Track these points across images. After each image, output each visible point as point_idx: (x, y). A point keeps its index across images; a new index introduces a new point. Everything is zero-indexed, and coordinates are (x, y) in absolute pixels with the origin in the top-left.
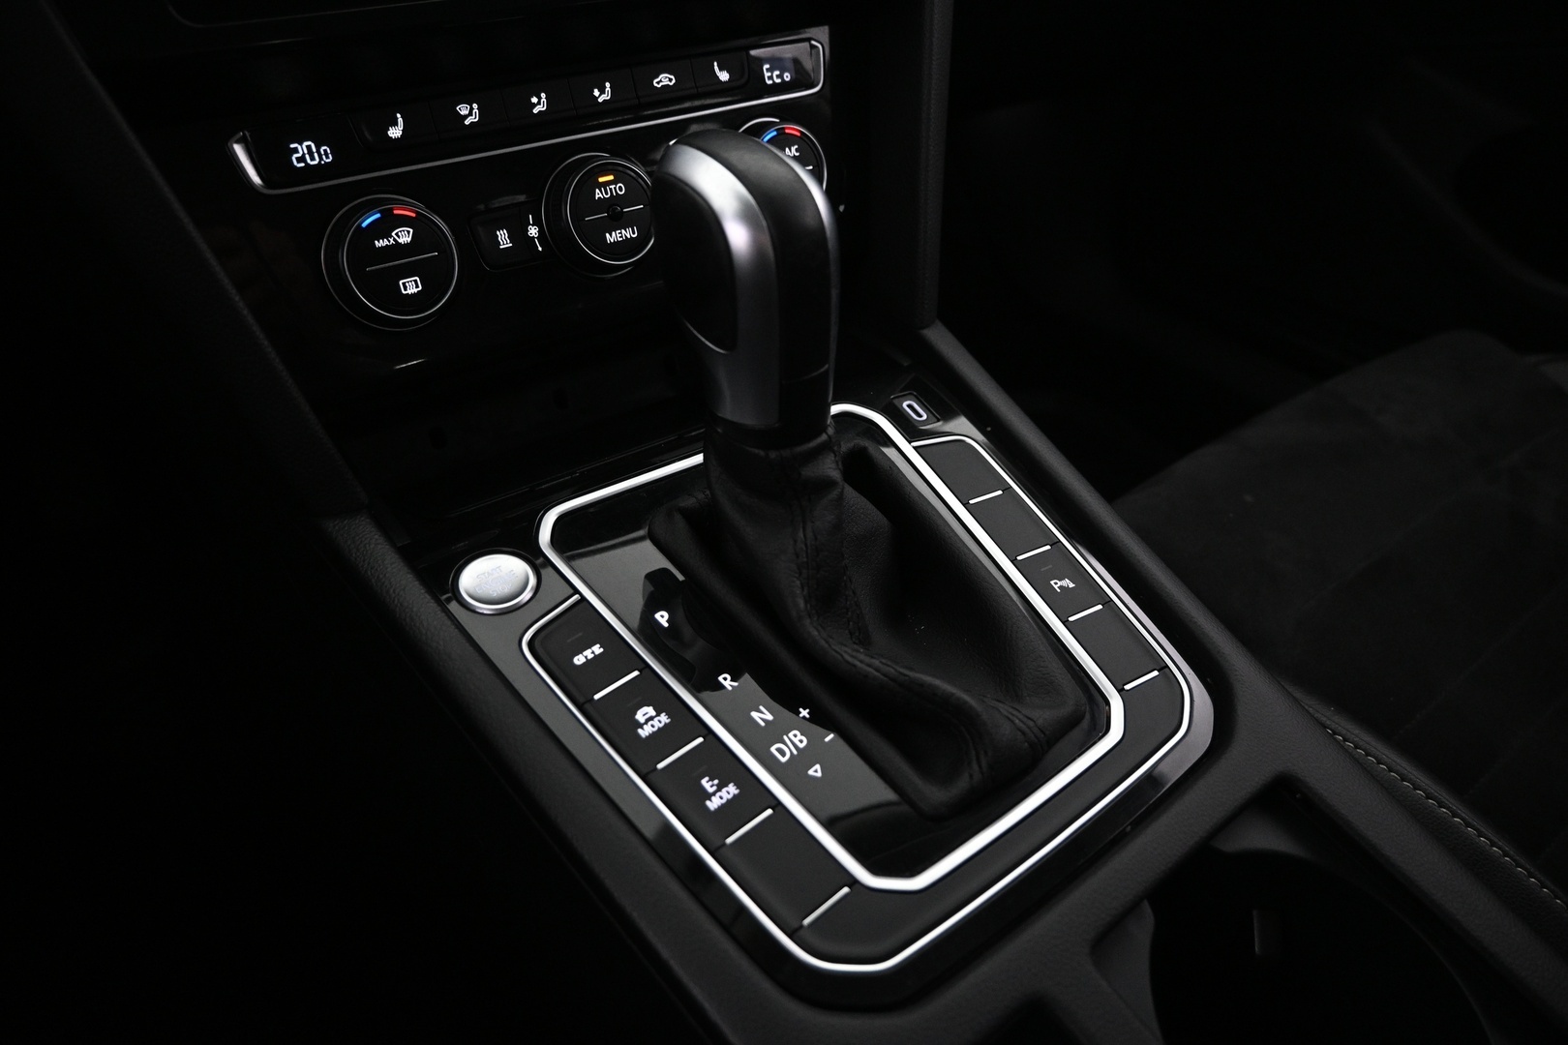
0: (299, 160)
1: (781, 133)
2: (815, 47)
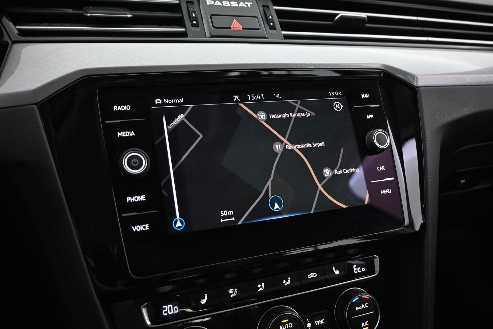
0: (165, 312)
1: (361, 298)
2: (376, 257)
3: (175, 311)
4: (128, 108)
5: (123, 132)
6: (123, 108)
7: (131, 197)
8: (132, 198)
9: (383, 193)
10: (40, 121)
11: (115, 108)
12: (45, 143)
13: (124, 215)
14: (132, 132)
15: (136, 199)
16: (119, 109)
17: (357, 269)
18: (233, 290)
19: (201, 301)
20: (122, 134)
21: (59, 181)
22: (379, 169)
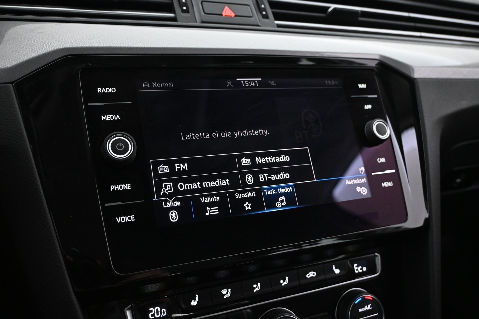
0: (152, 315)
1: (363, 299)
2: (377, 256)
3: (163, 314)
4: (114, 90)
5: (107, 116)
6: (108, 90)
7: (115, 186)
8: (117, 186)
9: (384, 186)
10: (15, 100)
11: (99, 90)
12: (20, 125)
13: (106, 205)
14: (118, 116)
15: (121, 187)
16: (103, 91)
17: (358, 267)
18: (227, 290)
19: (191, 303)
20: (106, 117)
21: (34, 166)
22: (379, 160)
